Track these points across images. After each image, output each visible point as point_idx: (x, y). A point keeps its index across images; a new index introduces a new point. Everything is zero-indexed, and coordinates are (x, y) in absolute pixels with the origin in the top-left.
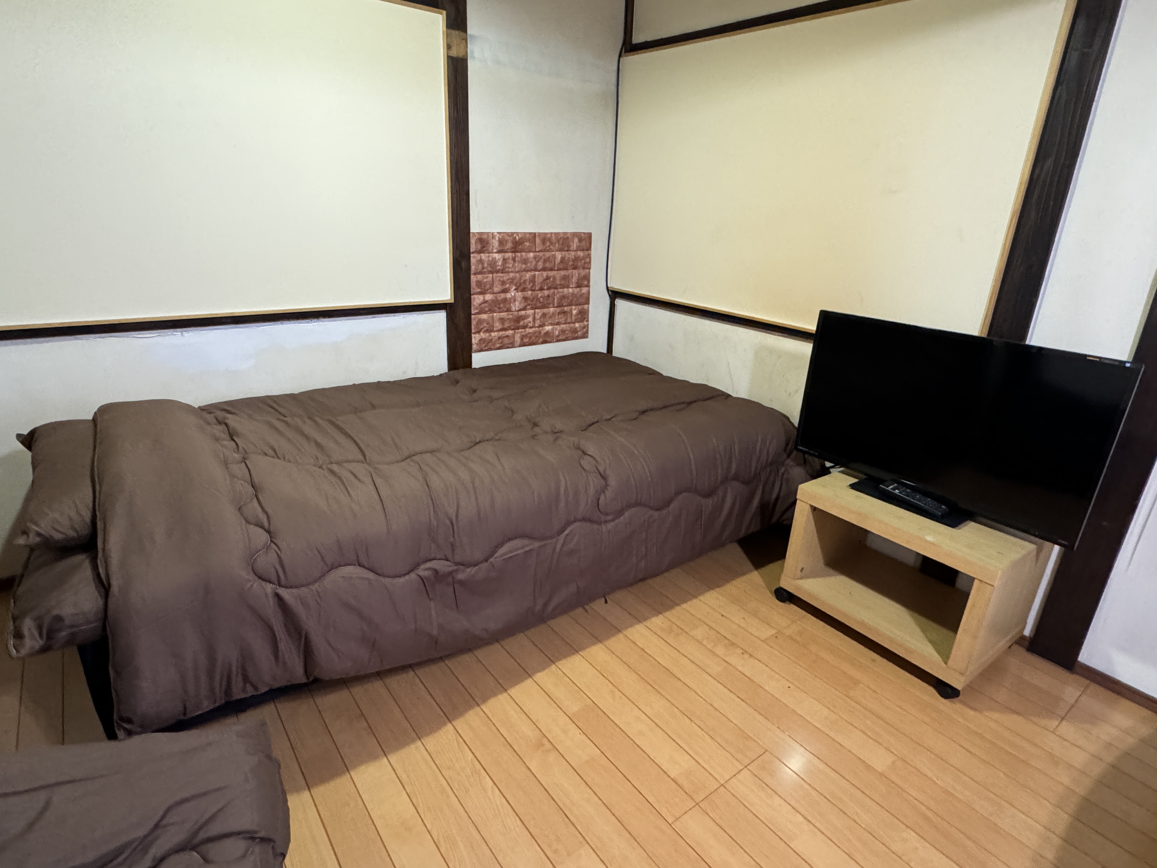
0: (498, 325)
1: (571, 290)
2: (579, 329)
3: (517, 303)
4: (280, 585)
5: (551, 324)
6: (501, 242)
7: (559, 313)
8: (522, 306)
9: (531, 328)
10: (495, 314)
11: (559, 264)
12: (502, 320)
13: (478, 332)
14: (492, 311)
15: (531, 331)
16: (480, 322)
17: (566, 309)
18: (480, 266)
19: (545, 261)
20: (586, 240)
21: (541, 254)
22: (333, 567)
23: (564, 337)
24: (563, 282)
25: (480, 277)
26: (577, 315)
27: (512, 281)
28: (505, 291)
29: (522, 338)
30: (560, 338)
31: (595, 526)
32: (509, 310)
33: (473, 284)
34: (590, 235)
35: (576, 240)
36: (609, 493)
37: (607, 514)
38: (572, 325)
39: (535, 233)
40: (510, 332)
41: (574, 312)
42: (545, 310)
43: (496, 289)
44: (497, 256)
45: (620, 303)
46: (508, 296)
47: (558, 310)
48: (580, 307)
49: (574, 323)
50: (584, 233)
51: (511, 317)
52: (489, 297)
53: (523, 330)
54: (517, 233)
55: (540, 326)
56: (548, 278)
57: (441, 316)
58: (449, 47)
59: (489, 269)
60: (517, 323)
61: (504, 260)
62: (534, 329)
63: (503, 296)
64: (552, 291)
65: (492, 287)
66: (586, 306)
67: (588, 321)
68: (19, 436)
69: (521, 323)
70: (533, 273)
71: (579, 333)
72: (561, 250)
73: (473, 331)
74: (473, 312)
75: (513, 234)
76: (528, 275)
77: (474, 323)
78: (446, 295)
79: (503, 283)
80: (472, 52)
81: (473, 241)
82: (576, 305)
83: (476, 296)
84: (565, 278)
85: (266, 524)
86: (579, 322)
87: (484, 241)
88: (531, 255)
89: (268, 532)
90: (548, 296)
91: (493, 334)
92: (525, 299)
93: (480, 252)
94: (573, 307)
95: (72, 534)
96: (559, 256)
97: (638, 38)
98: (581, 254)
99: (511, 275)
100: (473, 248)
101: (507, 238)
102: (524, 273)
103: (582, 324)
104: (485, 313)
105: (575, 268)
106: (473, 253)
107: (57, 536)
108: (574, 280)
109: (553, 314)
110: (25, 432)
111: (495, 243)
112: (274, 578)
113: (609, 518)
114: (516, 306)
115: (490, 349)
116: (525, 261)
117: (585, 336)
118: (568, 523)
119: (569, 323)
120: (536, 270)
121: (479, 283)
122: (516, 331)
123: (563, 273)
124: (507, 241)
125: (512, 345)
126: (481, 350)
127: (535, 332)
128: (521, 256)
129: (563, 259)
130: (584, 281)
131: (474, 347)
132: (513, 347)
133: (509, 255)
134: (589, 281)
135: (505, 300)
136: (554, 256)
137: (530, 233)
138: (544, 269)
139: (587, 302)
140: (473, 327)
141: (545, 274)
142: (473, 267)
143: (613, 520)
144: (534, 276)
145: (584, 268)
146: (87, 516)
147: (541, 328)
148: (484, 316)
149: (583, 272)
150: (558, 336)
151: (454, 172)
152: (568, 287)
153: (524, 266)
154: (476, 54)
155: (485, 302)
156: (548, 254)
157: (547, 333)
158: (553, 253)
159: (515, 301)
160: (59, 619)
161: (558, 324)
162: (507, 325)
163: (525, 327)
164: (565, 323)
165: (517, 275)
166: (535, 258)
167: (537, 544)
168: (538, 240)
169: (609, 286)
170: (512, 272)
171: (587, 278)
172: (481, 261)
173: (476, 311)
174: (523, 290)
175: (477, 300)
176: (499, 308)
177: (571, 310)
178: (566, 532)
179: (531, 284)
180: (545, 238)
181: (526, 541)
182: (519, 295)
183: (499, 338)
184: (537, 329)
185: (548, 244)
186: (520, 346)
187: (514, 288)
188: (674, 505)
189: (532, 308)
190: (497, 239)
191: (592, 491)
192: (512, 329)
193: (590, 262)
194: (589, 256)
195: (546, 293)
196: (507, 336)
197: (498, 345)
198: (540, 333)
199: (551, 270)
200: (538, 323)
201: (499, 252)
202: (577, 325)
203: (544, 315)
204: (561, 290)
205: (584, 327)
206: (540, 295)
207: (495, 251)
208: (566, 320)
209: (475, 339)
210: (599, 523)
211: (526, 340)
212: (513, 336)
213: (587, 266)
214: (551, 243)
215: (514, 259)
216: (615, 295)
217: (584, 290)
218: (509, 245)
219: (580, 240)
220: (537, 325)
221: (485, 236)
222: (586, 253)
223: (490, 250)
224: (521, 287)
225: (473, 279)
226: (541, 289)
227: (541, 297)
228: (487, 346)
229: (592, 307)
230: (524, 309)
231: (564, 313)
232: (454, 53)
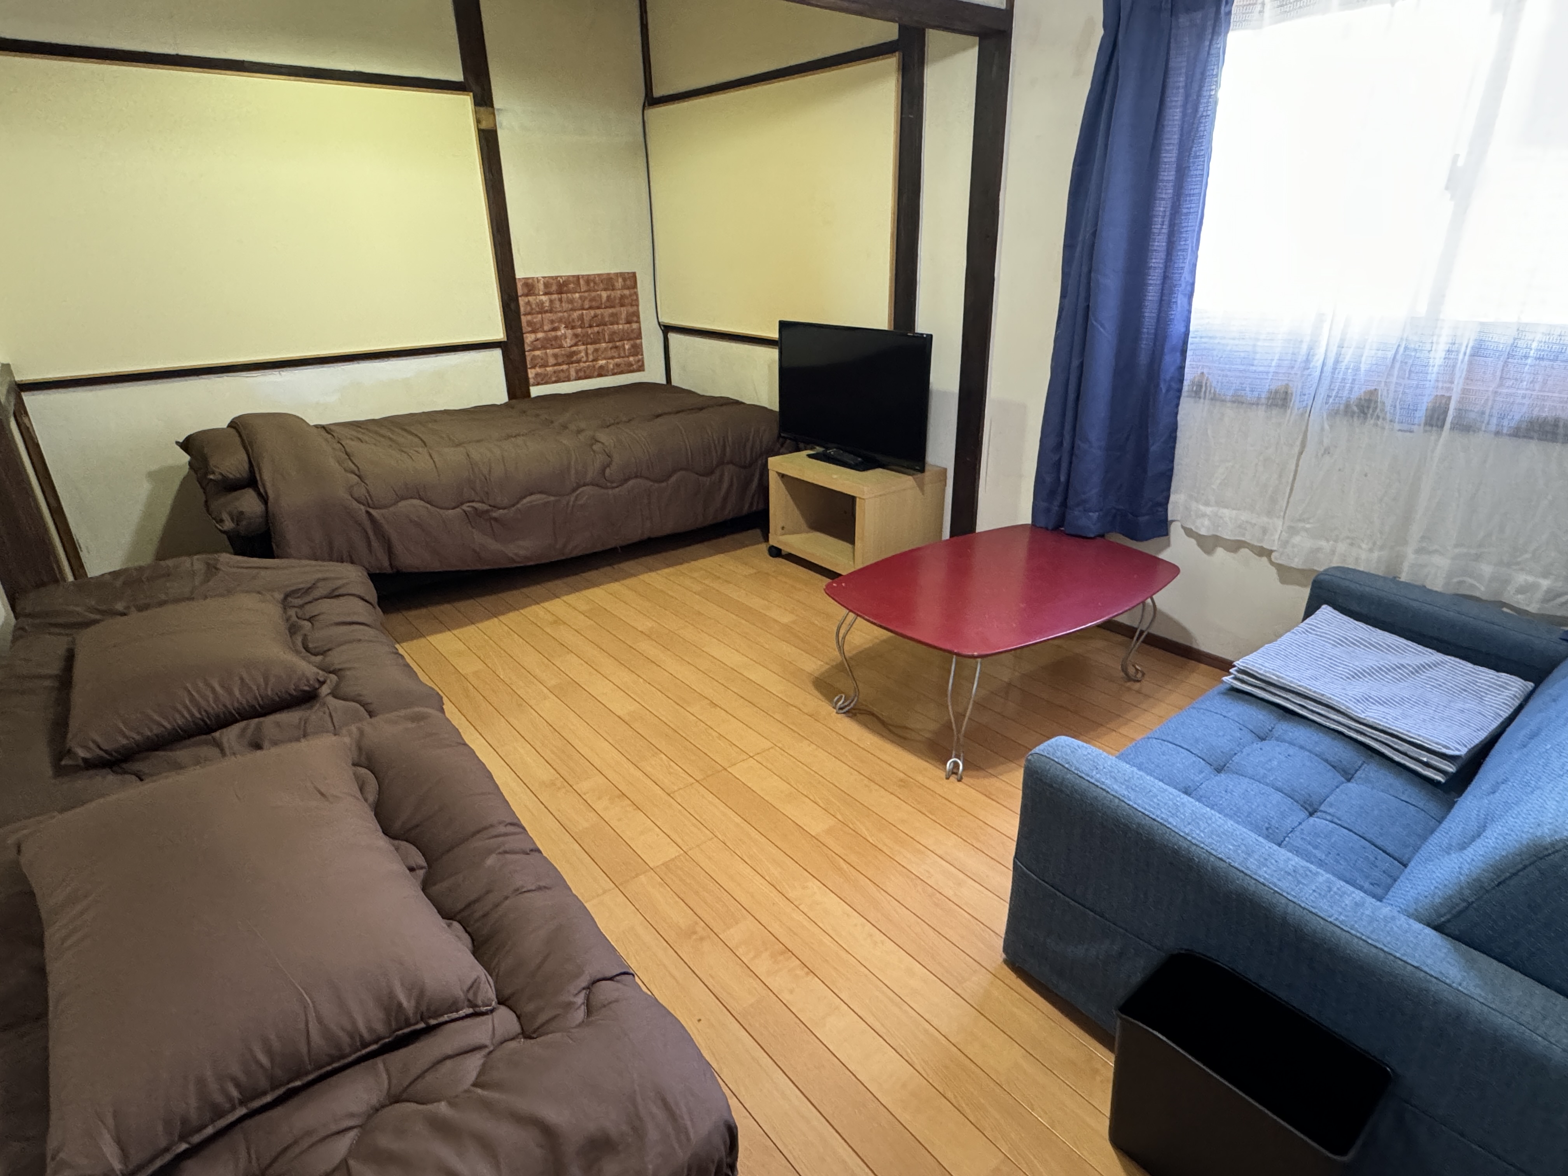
0: (552, 361)
1: (621, 327)
2: (633, 363)
3: (568, 340)
4: (369, 507)
5: (605, 359)
6: (546, 285)
7: (611, 348)
8: (573, 342)
9: (585, 362)
10: (548, 351)
11: (605, 302)
12: (555, 356)
13: (533, 367)
14: (545, 348)
15: (584, 365)
16: (534, 358)
17: (618, 344)
18: (529, 308)
19: (591, 301)
20: (630, 279)
21: (586, 294)
22: (403, 498)
23: (619, 370)
24: (611, 319)
25: (529, 317)
26: (629, 349)
27: (560, 320)
28: (555, 329)
29: (577, 372)
30: (616, 371)
31: (603, 491)
32: (561, 347)
33: (524, 324)
34: (634, 274)
35: (620, 280)
36: (614, 467)
37: (612, 482)
38: (626, 359)
39: (578, 276)
40: (565, 367)
41: (627, 347)
42: (597, 346)
43: (546, 328)
44: (544, 298)
45: (673, 337)
46: (559, 333)
47: (610, 345)
48: (632, 342)
49: (628, 357)
50: (628, 273)
51: (563, 352)
52: (540, 335)
53: (577, 364)
54: (561, 277)
55: (593, 361)
56: (596, 316)
57: (497, 353)
58: (478, 121)
59: (537, 309)
60: (570, 358)
61: (551, 301)
62: (587, 364)
63: (553, 334)
64: (602, 327)
65: (542, 325)
66: (638, 341)
67: (642, 355)
68: (177, 443)
69: (575, 358)
70: (580, 312)
71: (635, 367)
72: (605, 290)
73: (529, 366)
74: (527, 348)
75: (557, 277)
76: (576, 314)
77: (528, 359)
78: (499, 335)
79: (552, 322)
80: (501, 124)
81: (519, 286)
82: (628, 340)
83: (528, 335)
84: (612, 315)
85: (357, 472)
86: (632, 356)
87: (530, 286)
88: (577, 295)
89: (359, 476)
90: (598, 332)
91: (548, 369)
92: (576, 336)
93: (527, 295)
94: (626, 342)
95: (238, 475)
96: (604, 295)
97: (658, 92)
98: (627, 292)
99: (560, 314)
100: (520, 292)
101: (551, 281)
102: (571, 312)
103: (637, 358)
104: (538, 349)
105: (622, 305)
106: (521, 296)
107: (231, 476)
108: (623, 316)
109: (606, 349)
110: (181, 441)
111: (541, 286)
112: (365, 503)
113: (615, 485)
114: (567, 343)
115: (546, 383)
116: (571, 301)
117: (641, 368)
118: (579, 486)
119: (623, 357)
120: (583, 309)
121: (529, 323)
122: (571, 365)
123: (611, 311)
124: (552, 284)
125: (568, 379)
126: (538, 384)
127: (589, 367)
128: (568, 297)
129: (608, 297)
130: (634, 317)
131: (531, 381)
132: (569, 380)
133: (555, 296)
134: (638, 317)
135: (556, 338)
136: (600, 296)
137: (573, 276)
138: (591, 308)
139: (639, 336)
140: (528, 363)
141: (592, 312)
142: (522, 309)
143: (617, 487)
144: (582, 314)
145: (632, 305)
146: (246, 466)
147: (595, 363)
148: (537, 353)
149: (631, 309)
150: (613, 369)
151: (495, 228)
152: (618, 324)
153: (570, 306)
154: (505, 123)
155: (537, 340)
156: (593, 294)
157: (601, 367)
158: (599, 293)
159: (566, 338)
160: (242, 513)
161: (612, 358)
162: (560, 360)
163: (578, 362)
164: (618, 358)
165: (566, 314)
166: (580, 297)
167: (552, 498)
168: (582, 282)
169: (660, 320)
170: (560, 312)
171: (636, 314)
172: (528, 303)
173: (529, 348)
174: (573, 328)
175: (529, 338)
176: (552, 345)
177: (624, 345)
178: (578, 492)
179: (580, 322)
180: (589, 279)
181: (544, 496)
182: (569, 332)
183: (555, 372)
184: (591, 363)
185: (592, 285)
186: (576, 380)
187: (563, 326)
188: (673, 479)
189: (583, 344)
190: (542, 282)
191: (598, 465)
192: (567, 364)
193: (637, 300)
194: (636, 294)
195: (596, 329)
196: (562, 370)
197: (554, 379)
198: (594, 366)
199: (598, 308)
200: (591, 358)
201: (545, 294)
202: (631, 359)
203: (596, 350)
204: (611, 327)
205: (639, 361)
206: (589, 332)
207: (541, 293)
208: (619, 354)
209: (531, 373)
210: (607, 488)
211: (581, 374)
212: (568, 370)
213: (635, 303)
214: (595, 283)
215: (561, 300)
216: (667, 329)
217: (635, 326)
218: (554, 288)
219: (624, 280)
220: (590, 360)
221: (530, 281)
222: (632, 291)
223: (536, 292)
224: (570, 325)
225: (524, 319)
226: (591, 326)
227: (591, 333)
228: (543, 380)
229: (645, 342)
230: (576, 345)
231: (616, 347)
232: (484, 126)
